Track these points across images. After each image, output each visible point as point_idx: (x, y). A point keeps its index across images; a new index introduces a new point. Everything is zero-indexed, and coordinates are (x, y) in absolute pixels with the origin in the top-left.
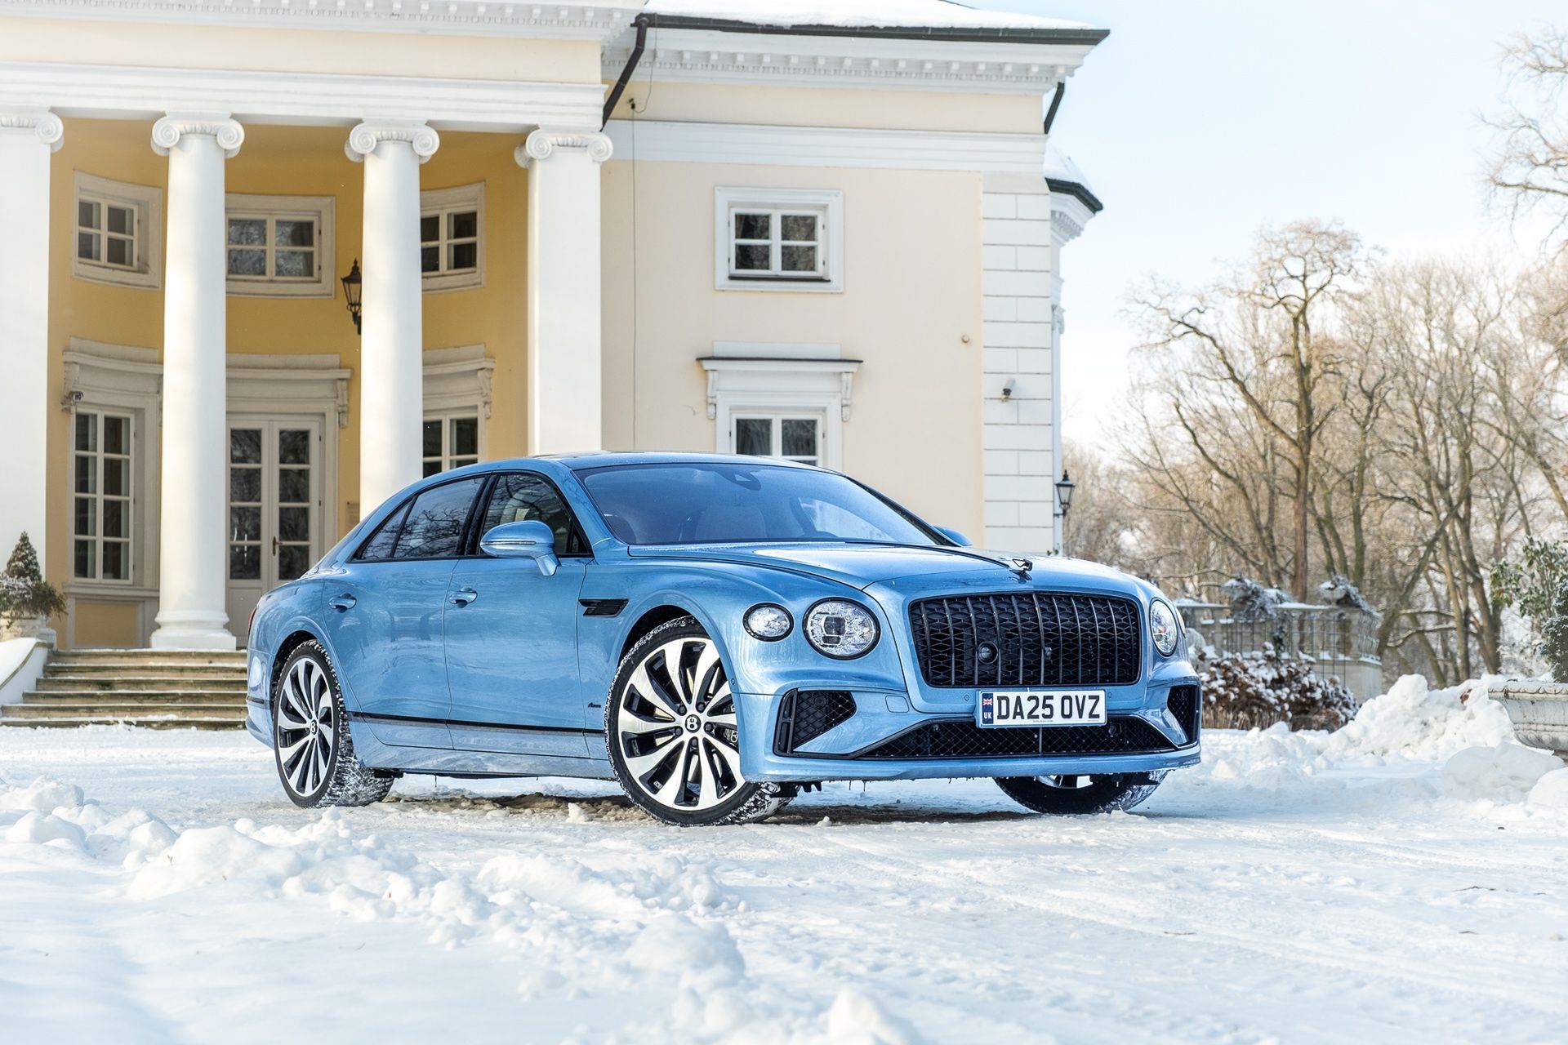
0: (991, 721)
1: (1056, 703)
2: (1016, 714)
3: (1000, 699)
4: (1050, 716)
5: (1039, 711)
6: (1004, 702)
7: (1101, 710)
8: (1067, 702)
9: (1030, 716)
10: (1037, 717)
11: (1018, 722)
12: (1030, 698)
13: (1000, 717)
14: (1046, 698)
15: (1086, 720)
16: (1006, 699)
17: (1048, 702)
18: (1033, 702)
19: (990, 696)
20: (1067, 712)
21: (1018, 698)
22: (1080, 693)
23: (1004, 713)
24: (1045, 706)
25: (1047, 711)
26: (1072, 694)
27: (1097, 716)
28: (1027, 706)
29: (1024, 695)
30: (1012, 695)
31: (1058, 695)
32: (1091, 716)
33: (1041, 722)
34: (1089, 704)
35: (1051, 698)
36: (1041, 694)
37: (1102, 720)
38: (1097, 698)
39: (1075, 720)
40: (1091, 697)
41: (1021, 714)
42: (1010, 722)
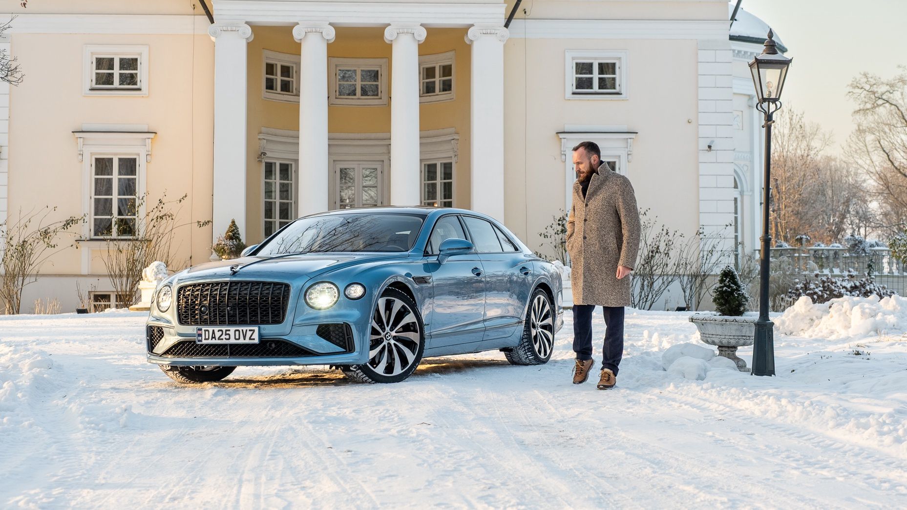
0: (200, 341)
1: (232, 333)
2: (212, 338)
3: (205, 331)
4: (229, 339)
5: (224, 337)
6: (207, 332)
7: (256, 336)
8: (237, 332)
9: (219, 339)
10: (222, 339)
11: (214, 342)
12: (219, 331)
13: (205, 339)
14: (226, 331)
15: (247, 341)
16: (208, 331)
17: (228, 332)
18: (221, 332)
19: (201, 330)
20: (237, 337)
21: (213, 331)
22: (245, 329)
23: (207, 337)
24: (226, 334)
25: (227, 337)
26: (240, 329)
27: (254, 339)
28: (218, 334)
29: (216, 329)
30: (211, 329)
31: (232, 329)
32: (250, 339)
33: (224, 342)
34: (249, 334)
35: (229, 330)
36: (224, 329)
37: (256, 341)
38: (254, 331)
39: (242, 341)
40: (250, 330)
41: (215, 338)
42: (210, 342)
